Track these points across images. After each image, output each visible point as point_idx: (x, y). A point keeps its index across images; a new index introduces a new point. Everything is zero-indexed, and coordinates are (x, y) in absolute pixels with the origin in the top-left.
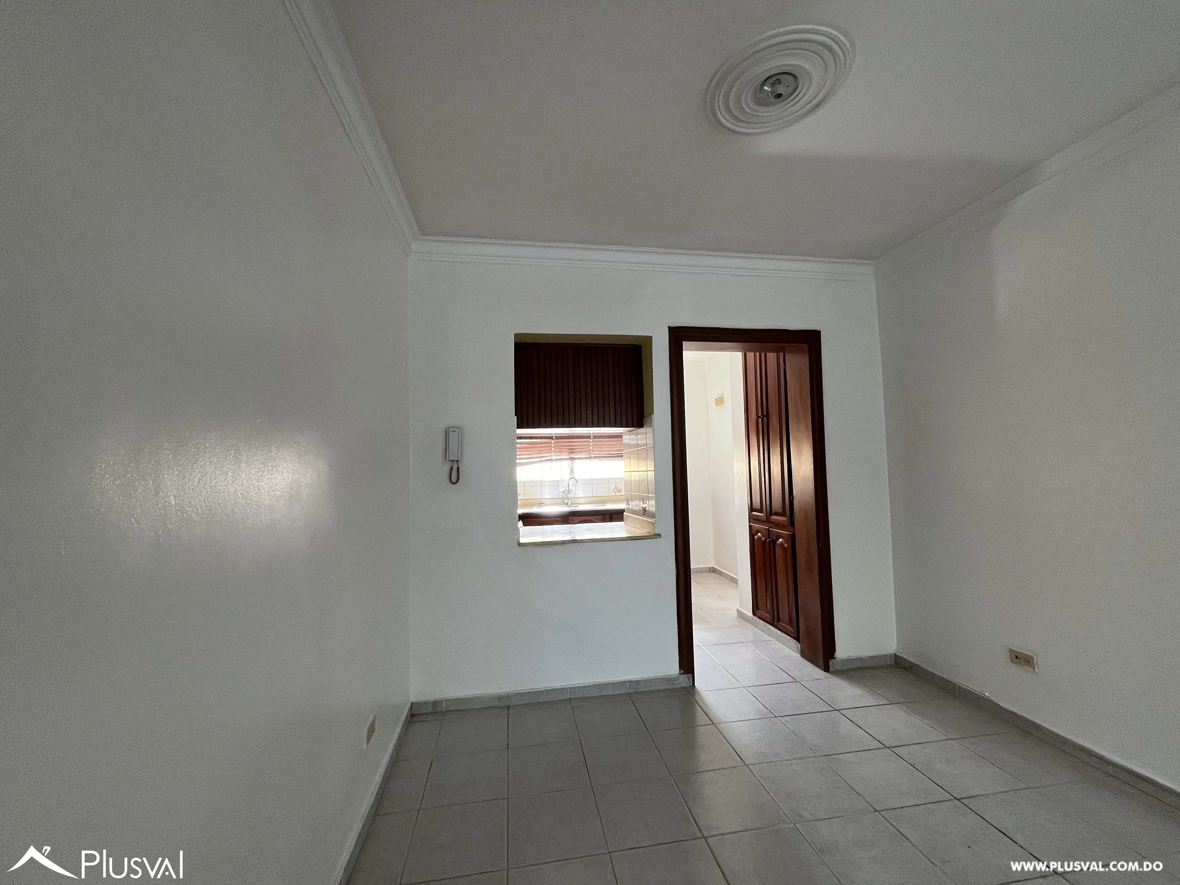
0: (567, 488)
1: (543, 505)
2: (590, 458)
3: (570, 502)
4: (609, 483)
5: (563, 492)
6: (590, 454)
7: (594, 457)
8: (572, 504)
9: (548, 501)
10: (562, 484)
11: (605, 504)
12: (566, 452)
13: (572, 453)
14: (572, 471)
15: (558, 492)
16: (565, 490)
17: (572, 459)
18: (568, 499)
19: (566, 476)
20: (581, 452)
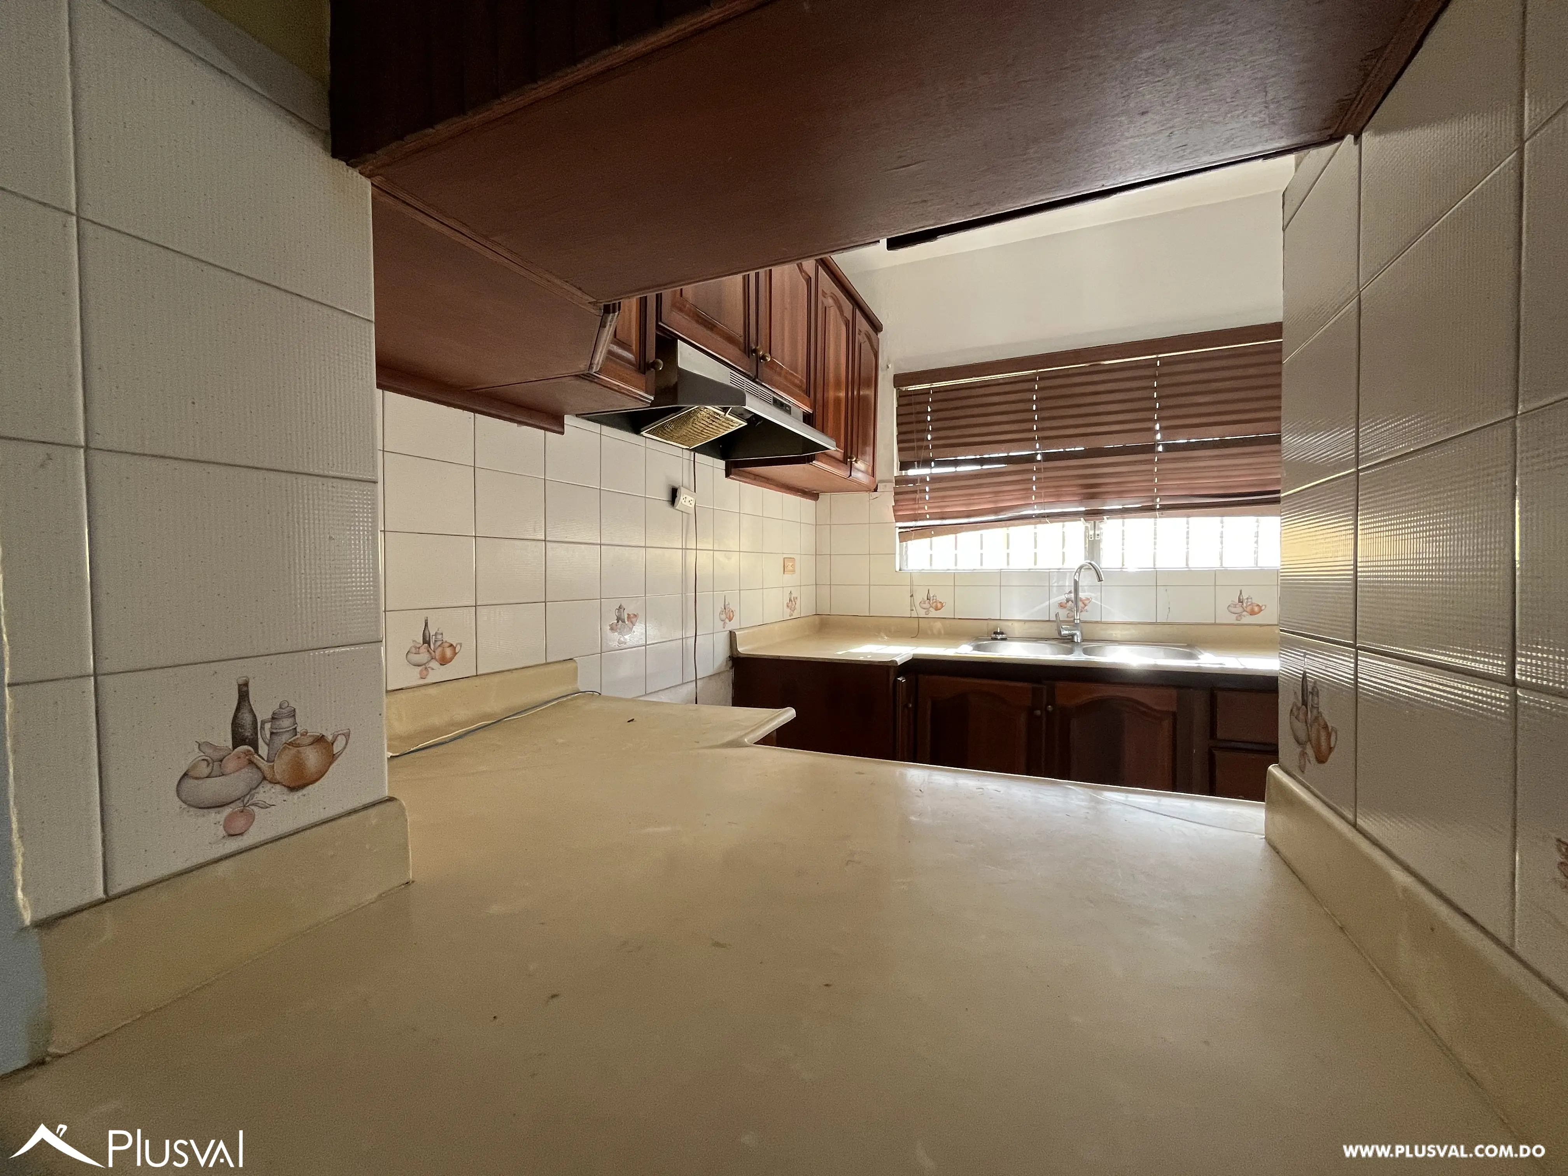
0: (1072, 595)
1: (999, 637)
2: (1151, 509)
3: (1078, 633)
4: (1215, 586)
5: (1061, 606)
6: (1153, 498)
7: (1164, 508)
8: (1083, 640)
9: (1017, 629)
10: (1061, 583)
11: (1195, 652)
12: (1074, 495)
13: (1092, 496)
14: (1093, 546)
15: (1047, 603)
16: (1068, 600)
17: (1094, 514)
18: (1076, 626)
19: (1077, 557)
20: (1120, 494)
